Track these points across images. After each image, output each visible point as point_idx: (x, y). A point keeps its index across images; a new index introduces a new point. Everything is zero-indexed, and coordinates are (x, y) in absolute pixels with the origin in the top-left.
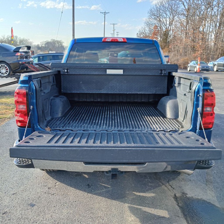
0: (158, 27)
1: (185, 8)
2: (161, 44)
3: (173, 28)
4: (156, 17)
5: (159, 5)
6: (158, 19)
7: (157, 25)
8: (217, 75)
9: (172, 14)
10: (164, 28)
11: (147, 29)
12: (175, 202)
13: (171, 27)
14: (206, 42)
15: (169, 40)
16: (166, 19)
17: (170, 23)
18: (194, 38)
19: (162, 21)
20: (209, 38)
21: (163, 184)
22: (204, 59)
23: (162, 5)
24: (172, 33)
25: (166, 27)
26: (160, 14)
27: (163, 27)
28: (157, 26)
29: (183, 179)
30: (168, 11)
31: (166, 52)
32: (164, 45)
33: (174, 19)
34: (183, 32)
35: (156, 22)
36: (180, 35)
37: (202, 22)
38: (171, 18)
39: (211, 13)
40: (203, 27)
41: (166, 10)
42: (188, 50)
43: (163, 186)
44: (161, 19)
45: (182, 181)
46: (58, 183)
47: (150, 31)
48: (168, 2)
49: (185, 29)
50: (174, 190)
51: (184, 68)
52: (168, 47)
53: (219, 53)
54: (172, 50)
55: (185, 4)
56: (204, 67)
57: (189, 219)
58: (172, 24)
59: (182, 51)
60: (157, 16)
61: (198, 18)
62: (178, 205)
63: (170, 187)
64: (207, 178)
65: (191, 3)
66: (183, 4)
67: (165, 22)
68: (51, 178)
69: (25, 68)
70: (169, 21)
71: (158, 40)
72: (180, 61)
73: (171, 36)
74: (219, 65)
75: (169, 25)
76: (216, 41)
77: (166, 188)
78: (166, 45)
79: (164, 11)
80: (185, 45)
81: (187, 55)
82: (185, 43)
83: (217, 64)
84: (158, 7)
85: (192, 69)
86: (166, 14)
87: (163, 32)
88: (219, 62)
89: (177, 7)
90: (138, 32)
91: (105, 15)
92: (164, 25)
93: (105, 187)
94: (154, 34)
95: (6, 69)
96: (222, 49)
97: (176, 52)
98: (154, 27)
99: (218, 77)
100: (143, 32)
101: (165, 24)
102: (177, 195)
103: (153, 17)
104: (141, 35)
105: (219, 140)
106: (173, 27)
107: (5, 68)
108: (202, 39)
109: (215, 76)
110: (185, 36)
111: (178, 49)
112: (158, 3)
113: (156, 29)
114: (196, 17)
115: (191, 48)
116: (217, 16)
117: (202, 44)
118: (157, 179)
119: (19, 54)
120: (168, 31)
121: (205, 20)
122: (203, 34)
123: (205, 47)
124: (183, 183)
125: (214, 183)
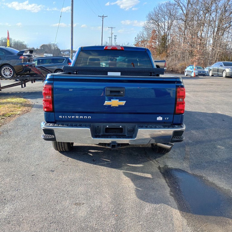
0: (157, 32)
1: (183, 13)
2: (160, 48)
3: (171, 33)
4: (154, 21)
5: (158, 9)
6: (157, 24)
7: (155, 29)
8: (211, 80)
9: (170, 19)
10: (162, 33)
11: (145, 33)
12: (158, 170)
13: (169, 32)
14: (203, 47)
15: (167, 44)
16: (165, 23)
17: (168, 28)
18: (192, 43)
19: (161, 25)
20: (207, 43)
21: (151, 160)
22: (202, 64)
23: (160, 9)
24: (170, 38)
25: (165, 32)
26: (158, 19)
27: (162, 31)
28: (155, 31)
29: (167, 157)
30: (166, 15)
31: (164, 57)
32: (162, 49)
33: (172, 24)
34: (181, 37)
35: (154, 26)
36: (178, 39)
37: (200, 27)
38: (169, 23)
39: (209, 18)
40: (201, 32)
41: (165, 14)
42: (186, 56)
43: (151, 161)
44: (160, 24)
45: (165, 158)
46: (70, 159)
47: (148, 35)
48: (167, 6)
49: (184, 34)
50: (159, 164)
51: (181, 73)
52: (166, 52)
53: (217, 58)
54: (170, 55)
55: (184, 8)
56: (201, 72)
57: (167, 179)
58: (170, 28)
59: (180, 56)
60: (156, 21)
61: (196, 23)
62: (160, 172)
63: (156, 162)
64: (185, 156)
65: (189, 8)
66: (182, 9)
67: (163, 26)
68: (64, 156)
69: (28, 70)
70: (167, 25)
71: (156, 44)
72: (177, 66)
73: (170, 40)
74: (214, 70)
75: (168, 30)
76: (213, 47)
77: (153, 163)
78: (164, 50)
79: (162, 15)
80: (183, 50)
81: (185, 60)
82: (183, 48)
83: (212, 69)
84: (157, 11)
85: (189, 73)
86: (164, 18)
87: (161, 37)
88: (214, 68)
89: (176, 12)
90: (136, 37)
91: (103, 18)
92: (162, 29)
93: (106, 161)
94: (152, 38)
95: (10, 72)
96: (220, 54)
97: (174, 56)
98: (153, 31)
99: (212, 82)
100: (141, 36)
101: (164, 28)
102: (160, 166)
103: (151, 21)
104: (139, 39)
105: (201, 132)
106: (172, 31)
107: (9, 70)
108: (200, 44)
109: (209, 80)
110: (183, 41)
111: (176, 54)
112: (156, 7)
113: (154, 33)
114: (194, 22)
115: (189, 53)
116: (215, 22)
117: (200, 49)
118: (146, 157)
119: (23, 57)
120: (166, 35)
121: (202, 26)
122: (201, 40)
123: (203, 52)
124: (166, 159)
125: (190, 159)
